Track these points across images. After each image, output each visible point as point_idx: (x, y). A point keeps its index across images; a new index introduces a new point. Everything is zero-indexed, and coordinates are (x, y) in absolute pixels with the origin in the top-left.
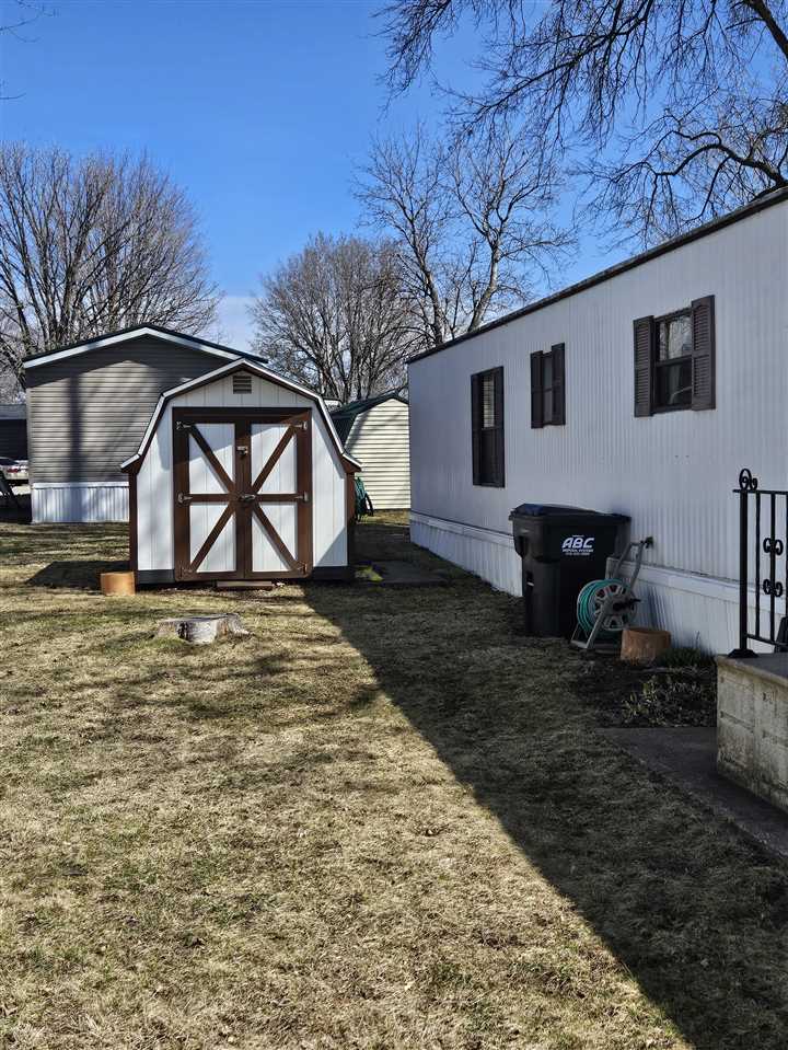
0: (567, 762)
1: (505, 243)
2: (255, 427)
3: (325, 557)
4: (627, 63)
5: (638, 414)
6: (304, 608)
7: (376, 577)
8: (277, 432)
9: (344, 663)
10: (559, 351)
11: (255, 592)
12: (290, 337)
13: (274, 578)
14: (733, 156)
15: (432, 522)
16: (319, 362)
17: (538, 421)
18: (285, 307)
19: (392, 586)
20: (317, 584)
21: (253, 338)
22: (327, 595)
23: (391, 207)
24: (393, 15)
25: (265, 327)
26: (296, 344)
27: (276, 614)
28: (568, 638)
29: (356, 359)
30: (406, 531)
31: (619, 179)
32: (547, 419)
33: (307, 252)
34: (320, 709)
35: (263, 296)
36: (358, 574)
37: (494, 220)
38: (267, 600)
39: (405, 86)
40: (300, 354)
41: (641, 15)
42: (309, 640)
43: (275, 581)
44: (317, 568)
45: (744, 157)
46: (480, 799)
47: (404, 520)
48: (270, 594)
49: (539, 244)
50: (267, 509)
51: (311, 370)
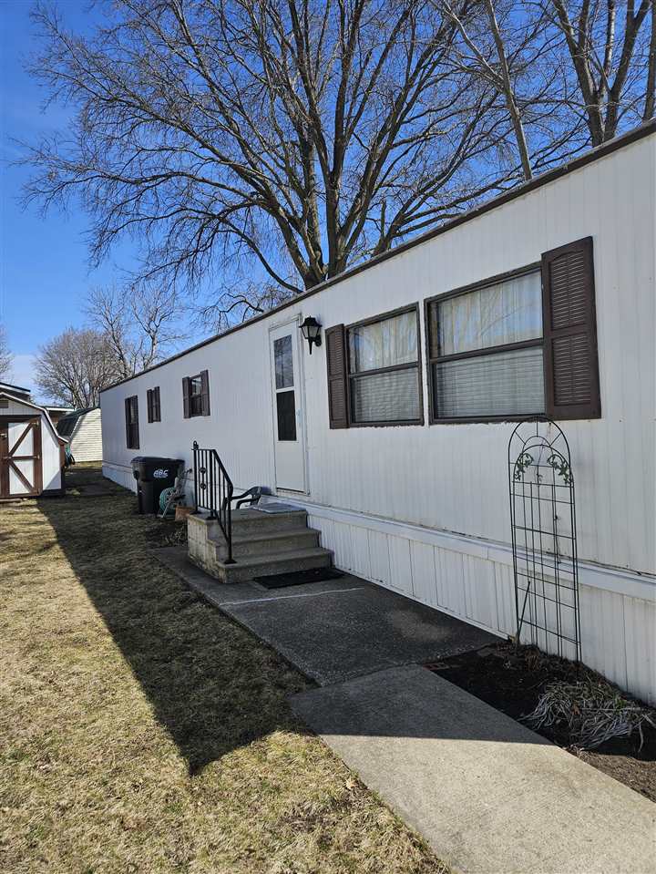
0: (129, 564)
1: (158, 337)
2: (10, 424)
3: (49, 486)
4: (204, 264)
5: (185, 418)
6: (36, 510)
7: (77, 493)
8: (23, 426)
9: (43, 532)
10: (157, 389)
11: (11, 504)
12: (56, 377)
13: (22, 497)
14: (250, 306)
15: (113, 466)
16: (72, 389)
17: (151, 420)
18: (52, 362)
19: (85, 497)
20: (43, 498)
21: (35, 377)
22: (50, 503)
23: (101, 317)
24: (90, 234)
25: (42, 372)
26: (59, 380)
27: (17, 513)
28: (156, 513)
29: (92, 388)
30: (100, 470)
31: (204, 312)
32: (154, 419)
33: (64, 335)
34: (22, 554)
35: (40, 356)
36: (67, 492)
37: (153, 326)
38: (17, 507)
39: (97, 266)
40: (62, 385)
41: (208, 244)
42: (29, 524)
43: (22, 498)
44: (45, 491)
45: (256, 307)
46: (82, 582)
47: (97, 466)
48: (19, 504)
49: (175, 338)
50: (17, 463)
51: (68, 392)
